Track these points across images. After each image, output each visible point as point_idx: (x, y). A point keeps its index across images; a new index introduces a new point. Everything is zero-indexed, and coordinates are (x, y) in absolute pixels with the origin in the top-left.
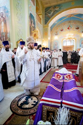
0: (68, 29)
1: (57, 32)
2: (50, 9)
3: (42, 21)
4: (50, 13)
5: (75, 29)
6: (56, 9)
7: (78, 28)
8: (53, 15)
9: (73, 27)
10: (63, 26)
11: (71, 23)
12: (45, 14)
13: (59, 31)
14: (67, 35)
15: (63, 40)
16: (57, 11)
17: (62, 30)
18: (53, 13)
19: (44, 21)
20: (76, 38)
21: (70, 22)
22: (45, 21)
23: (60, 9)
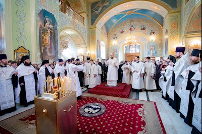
0: (131, 30)
1: (115, 35)
2: (98, 5)
3: (86, 21)
4: (97, 10)
5: (140, 30)
6: (105, 4)
7: (144, 29)
8: (101, 12)
9: (137, 28)
10: (123, 26)
11: (135, 22)
12: (92, 12)
13: (118, 34)
14: (127, 38)
15: (123, 46)
16: (106, 7)
17: (122, 32)
18: (102, 10)
19: (90, 20)
20: (141, 42)
21: (132, 21)
22: (92, 21)
23: (110, 3)
